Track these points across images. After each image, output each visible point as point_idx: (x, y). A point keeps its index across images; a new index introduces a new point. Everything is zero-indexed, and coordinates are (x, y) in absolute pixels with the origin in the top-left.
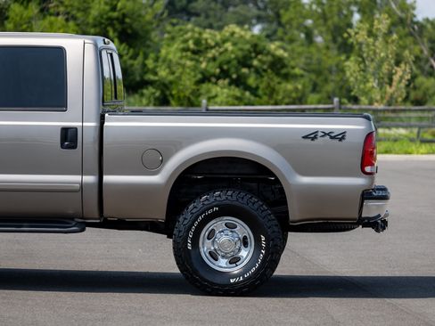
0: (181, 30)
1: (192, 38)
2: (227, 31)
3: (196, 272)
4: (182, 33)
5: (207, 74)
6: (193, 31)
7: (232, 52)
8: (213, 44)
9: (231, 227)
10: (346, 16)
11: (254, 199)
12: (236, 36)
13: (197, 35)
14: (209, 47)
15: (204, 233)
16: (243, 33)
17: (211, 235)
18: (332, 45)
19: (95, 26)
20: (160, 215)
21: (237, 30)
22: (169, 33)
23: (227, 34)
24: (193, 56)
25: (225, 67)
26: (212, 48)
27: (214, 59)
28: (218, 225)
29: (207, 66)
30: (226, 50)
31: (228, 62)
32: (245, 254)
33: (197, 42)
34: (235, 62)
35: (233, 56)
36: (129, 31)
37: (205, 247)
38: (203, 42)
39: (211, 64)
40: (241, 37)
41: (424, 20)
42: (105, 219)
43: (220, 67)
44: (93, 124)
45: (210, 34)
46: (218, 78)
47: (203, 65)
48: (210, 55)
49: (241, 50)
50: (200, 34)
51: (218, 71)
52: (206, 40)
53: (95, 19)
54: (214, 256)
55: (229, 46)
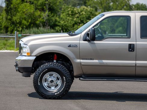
0: (67, 7)
1: (70, 10)
2: (82, 8)
4: (67, 8)
5: (76, 22)
6: (71, 8)
7: (85, 15)
8: (77, 12)
10: (108, 3)
12: (85, 9)
13: (72, 9)
14: (76, 14)
16: (87, 9)
19: (40, 6)
21: (85, 7)
22: (63, 8)
23: (82, 9)
24: (72, 16)
25: (82, 19)
26: (77, 14)
27: (78, 17)
29: (76, 19)
30: (83, 14)
31: (83, 18)
33: (72, 12)
34: (85, 18)
35: (85, 16)
36: (51, 8)
38: (74, 12)
39: (77, 19)
40: (87, 10)
41: (132, 5)
43: (80, 20)
45: (76, 9)
46: (80, 23)
47: (75, 19)
48: (76, 16)
49: (88, 14)
50: (73, 9)
51: (80, 21)
52: (75, 11)
53: (40, 3)
55: (84, 13)
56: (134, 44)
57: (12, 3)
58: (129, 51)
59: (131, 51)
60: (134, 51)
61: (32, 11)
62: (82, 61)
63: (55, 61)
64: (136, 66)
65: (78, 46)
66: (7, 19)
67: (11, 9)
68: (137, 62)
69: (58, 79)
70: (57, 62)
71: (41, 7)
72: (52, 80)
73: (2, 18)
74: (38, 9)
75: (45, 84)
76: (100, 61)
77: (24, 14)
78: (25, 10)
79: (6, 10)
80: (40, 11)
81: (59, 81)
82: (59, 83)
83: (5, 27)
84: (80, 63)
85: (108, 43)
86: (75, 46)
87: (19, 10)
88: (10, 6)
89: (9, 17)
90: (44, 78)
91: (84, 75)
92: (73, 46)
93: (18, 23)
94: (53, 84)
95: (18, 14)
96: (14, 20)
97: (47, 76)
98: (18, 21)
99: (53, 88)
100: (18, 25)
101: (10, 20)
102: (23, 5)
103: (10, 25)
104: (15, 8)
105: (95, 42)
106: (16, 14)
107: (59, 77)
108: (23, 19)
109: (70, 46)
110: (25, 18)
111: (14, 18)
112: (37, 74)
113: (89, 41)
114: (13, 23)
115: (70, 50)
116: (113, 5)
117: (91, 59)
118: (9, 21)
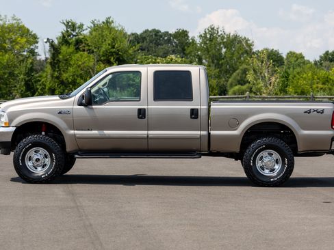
0: (145, 58)
1: (151, 62)
3: (255, 176)
6: (152, 58)
9: (271, 154)
10: (219, 50)
11: (282, 142)
12: (173, 60)
15: (258, 158)
17: (261, 159)
18: (211, 64)
20: (237, 150)
21: (174, 57)
22: (139, 59)
23: (169, 60)
28: (264, 154)
32: (277, 167)
36: (121, 59)
37: (259, 164)
42: (211, 152)
44: (205, 107)
45: (161, 60)
50: (156, 60)
52: (158, 63)
53: (103, 52)
54: (262, 168)
56: (145, 109)
57: (60, 53)
58: (139, 117)
59: (141, 118)
60: (145, 118)
61: (91, 64)
62: (76, 132)
63: (43, 133)
64: (148, 137)
65: (71, 113)
66: (52, 76)
67: (59, 61)
68: (150, 132)
69: (46, 156)
70: (46, 134)
71: (105, 58)
72: (38, 159)
73: (46, 76)
74: (101, 61)
75: (29, 164)
76: (101, 132)
77: (79, 69)
78: (80, 63)
79: (51, 63)
80: (104, 64)
81: (47, 160)
82: (48, 161)
83: (50, 89)
84: (75, 135)
85: (111, 107)
86: (68, 112)
87: (72, 63)
88: (58, 56)
89: (56, 74)
90: (28, 155)
91: (80, 150)
92: (65, 113)
93: (70, 83)
94: (39, 163)
95: (71, 69)
96: (64, 79)
97: (31, 153)
98: (70, 80)
99: (39, 169)
100: (71, 86)
101: (58, 78)
102: (78, 55)
103: (58, 85)
104: (66, 60)
105: (94, 107)
106: (67, 69)
107: (48, 154)
108: (77, 76)
109: (60, 113)
110: (81, 74)
111: (65, 76)
112: (18, 150)
113: (85, 105)
114: (62, 83)
115: (61, 118)
116: (226, 52)
117: (89, 130)
118: (56, 80)
